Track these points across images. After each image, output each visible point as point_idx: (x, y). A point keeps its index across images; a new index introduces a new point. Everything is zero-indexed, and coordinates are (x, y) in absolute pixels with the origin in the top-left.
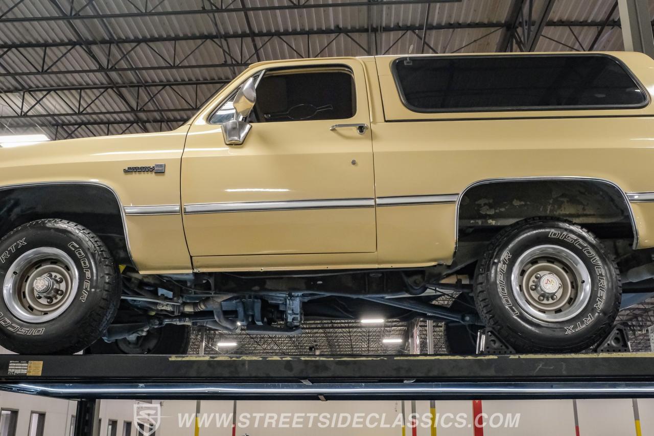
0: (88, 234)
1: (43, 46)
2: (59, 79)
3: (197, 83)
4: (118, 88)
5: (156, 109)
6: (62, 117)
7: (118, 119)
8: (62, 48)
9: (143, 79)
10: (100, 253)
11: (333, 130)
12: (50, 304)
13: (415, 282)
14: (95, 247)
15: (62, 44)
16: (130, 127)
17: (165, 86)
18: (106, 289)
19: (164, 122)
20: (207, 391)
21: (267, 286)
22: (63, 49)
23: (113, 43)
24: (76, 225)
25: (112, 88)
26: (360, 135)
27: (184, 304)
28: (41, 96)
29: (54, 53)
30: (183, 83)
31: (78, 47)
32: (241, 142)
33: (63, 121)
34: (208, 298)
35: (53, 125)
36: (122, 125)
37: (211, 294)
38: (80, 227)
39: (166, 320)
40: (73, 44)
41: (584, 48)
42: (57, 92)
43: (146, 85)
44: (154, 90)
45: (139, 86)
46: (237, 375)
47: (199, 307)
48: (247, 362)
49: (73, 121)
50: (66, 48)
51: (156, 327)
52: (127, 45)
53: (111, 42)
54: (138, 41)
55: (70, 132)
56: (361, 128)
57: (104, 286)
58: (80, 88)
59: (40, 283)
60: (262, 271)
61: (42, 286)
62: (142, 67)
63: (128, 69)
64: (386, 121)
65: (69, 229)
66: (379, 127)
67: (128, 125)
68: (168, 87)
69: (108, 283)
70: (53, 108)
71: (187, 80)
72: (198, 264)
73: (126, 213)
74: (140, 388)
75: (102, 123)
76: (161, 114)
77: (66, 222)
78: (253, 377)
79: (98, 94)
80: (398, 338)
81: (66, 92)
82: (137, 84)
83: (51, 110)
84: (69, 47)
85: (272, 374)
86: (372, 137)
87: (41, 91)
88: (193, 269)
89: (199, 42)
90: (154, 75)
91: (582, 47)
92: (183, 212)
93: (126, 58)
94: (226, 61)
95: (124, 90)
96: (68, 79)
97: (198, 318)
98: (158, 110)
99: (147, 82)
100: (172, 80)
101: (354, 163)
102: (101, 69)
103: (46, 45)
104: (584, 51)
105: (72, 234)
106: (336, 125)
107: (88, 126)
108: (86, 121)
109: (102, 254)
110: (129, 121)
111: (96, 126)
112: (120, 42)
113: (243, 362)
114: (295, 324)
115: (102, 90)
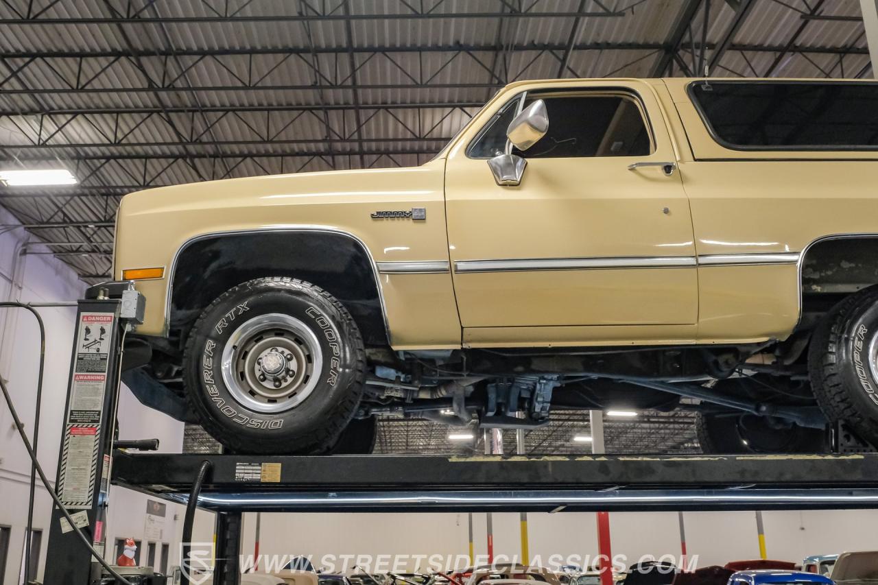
0: (330, 297)
1: (78, 57)
2: (91, 99)
3: (270, 109)
4: (167, 112)
5: (211, 140)
6: (86, 148)
7: (159, 152)
8: (101, 59)
9: (200, 101)
10: (348, 322)
11: (632, 169)
12: (278, 389)
13: (726, 362)
14: (341, 314)
15: (104, 54)
16: (172, 163)
17: (227, 111)
18: (360, 369)
19: (218, 157)
20: (420, 501)
21: (533, 367)
22: (103, 61)
23: (171, 54)
24: (312, 286)
25: (158, 112)
26: (667, 177)
27: (422, 389)
28: (64, 122)
29: (91, 66)
30: (252, 109)
31: (123, 59)
32: (518, 182)
33: (87, 154)
34: (450, 382)
35: (73, 158)
36: (162, 160)
37: (463, 376)
38: (316, 288)
39: (374, 410)
40: (117, 54)
41: (757, 73)
42: (86, 115)
43: (201, 109)
44: (212, 116)
45: (194, 111)
46: (537, 481)
47: (439, 393)
48: (550, 463)
49: (99, 153)
50: (107, 60)
51: (360, 418)
52: (187, 57)
53: (167, 53)
54: (202, 53)
55: (94, 169)
56: (668, 168)
57: (357, 366)
58: (117, 112)
59: (272, 361)
60: (550, 347)
61: (274, 364)
62: (201, 86)
63: (183, 89)
64: (695, 160)
65: (305, 290)
66: (689, 167)
67: (171, 160)
68: (230, 114)
69: (361, 361)
70: (77, 137)
71: (256, 104)
72: (469, 338)
73: (379, 271)
74: (330, 498)
75: (138, 157)
76: (216, 146)
77: (299, 281)
78: (560, 483)
79: (139, 121)
80: (468, 434)
81: (97, 116)
82: (192, 109)
83: (74, 139)
84: (112, 59)
85: (584, 480)
86: (682, 179)
87: (64, 113)
88: (462, 344)
89: (280, 57)
90: (215, 98)
91: (755, 73)
92: (451, 271)
93: (185, 76)
94: (316, 82)
95: (173, 116)
96: (102, 101)
97: (415, 407)
98: (214, 142)
99: (204, 106)
100: (238, 105)
101: (666, 211)
102: (151, 87)
103: (82, 55)
104: (757, 77)
105: (310, 297)
106: (636, 164)
107: (118, 160)
108: (117, 154)
109: (350, 324)
110: (173, 156)
111: (129, 161)
112: (179, 54)
113: (546, 464)
114: (543, 415)
115: (145, 115)
